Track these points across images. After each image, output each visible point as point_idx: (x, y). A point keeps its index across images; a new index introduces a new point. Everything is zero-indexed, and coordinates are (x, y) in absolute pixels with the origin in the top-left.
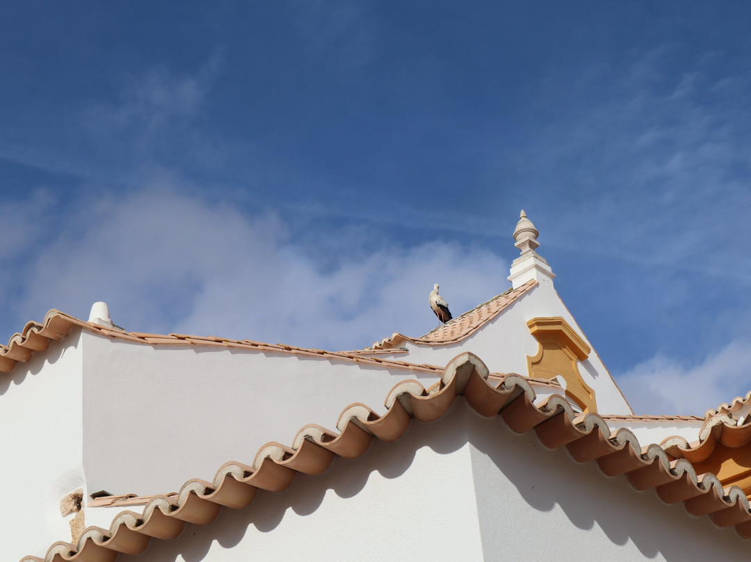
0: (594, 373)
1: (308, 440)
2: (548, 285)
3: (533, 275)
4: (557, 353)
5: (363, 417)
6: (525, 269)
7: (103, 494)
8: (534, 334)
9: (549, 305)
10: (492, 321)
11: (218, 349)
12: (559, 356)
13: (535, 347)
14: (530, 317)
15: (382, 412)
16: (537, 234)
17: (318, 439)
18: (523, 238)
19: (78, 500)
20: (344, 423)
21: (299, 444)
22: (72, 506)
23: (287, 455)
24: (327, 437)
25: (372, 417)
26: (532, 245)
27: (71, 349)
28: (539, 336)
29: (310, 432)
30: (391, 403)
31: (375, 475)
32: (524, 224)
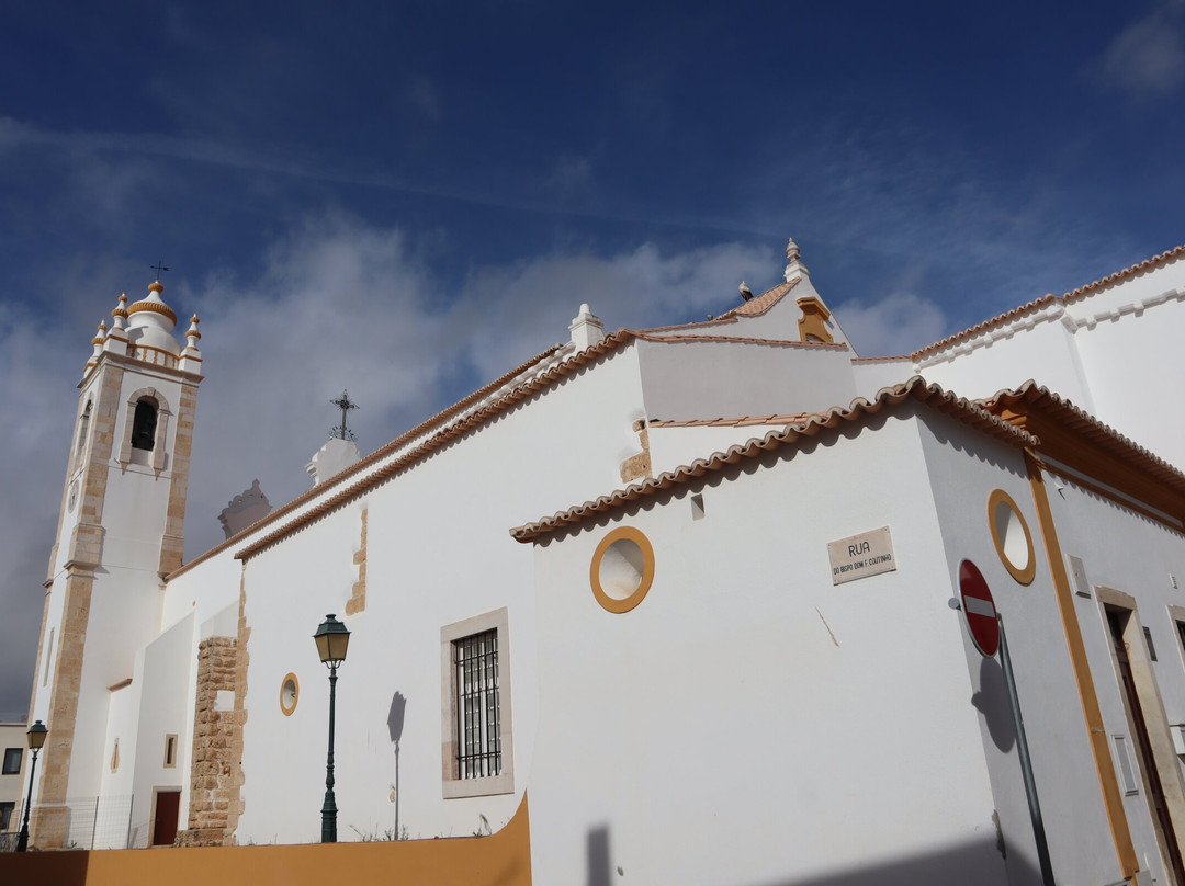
0: (832, 327)
1: (834, 414)
2: (806, 279)
3: (798, 274)
4: (813, 316)
5: (864, 404)
6: (793, 272)
7: (656, 420)
8: (801, 307)
9: (807, 291)
10: (779, 301)
11: (696, 341)
12: (813, 318)
13: (801, 314)
14: (798, 298)
15: (873, 402)
16: (799, 251)
17: (840, 413)
18: (792, 253)
19: (642, 424)
20: (853, 406)
21: (829, 415)
22: (639, 426)
23: (823, 420)
24: (845, 412)
25: (868, 404)
26: (797, 257)
27: (630, 347)
28: (802, 307)
29: (836, 410)
30: (878, 398)
31: (865, 429)
32: (792, 245)
